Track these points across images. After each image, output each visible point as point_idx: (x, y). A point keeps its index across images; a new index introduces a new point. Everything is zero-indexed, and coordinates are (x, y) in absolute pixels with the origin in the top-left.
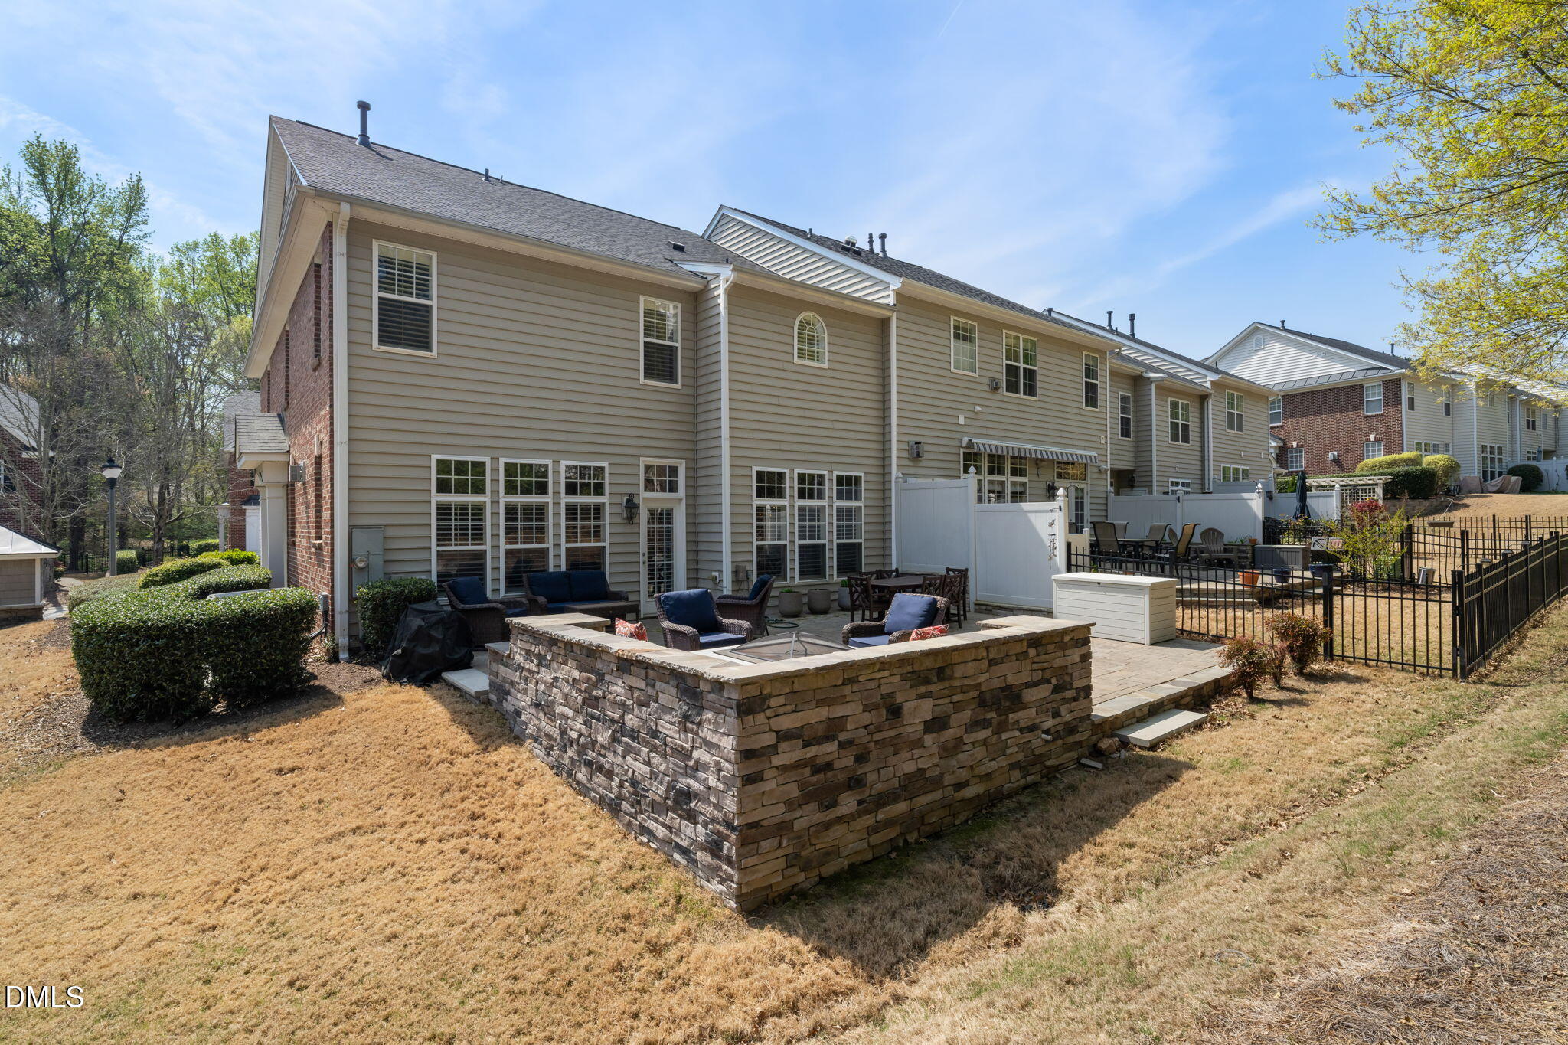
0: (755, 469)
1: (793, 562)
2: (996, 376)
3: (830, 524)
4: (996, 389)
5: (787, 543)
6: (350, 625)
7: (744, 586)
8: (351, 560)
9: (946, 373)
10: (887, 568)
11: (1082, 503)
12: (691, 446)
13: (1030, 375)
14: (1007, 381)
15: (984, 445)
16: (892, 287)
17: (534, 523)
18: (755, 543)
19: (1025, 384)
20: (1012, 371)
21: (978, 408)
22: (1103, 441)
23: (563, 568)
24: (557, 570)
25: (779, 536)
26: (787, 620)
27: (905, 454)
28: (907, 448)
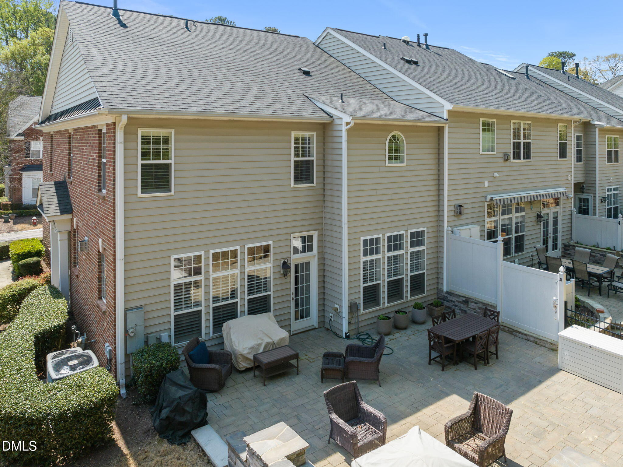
0: (362, 239)
1: (384, 293)
2: (507, 151)
3: (406, 264)
5: (381, 282)
6: (126, 369)
8: (126, 331)
9: (477, 156)
11: (557, 221)
12: (321, 221)
13: (527, 146)
14: (514, 152)
15: (500, 199)
16: (446, 108)
17: (229, 287)
18: (362, 286)
19: (524, 153)
20: (516, 146)
22: (570, 179)
25: (376, 279)
27: (452, 213)
28: (453, 209)
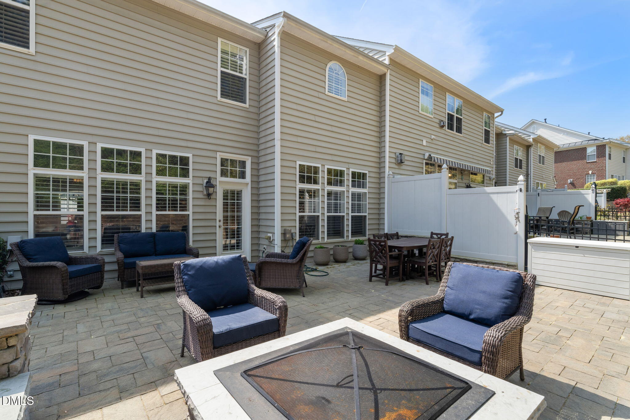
0: (298, 163)
1: (323, 227)
2: (443, 119)
3: (347, 203)
4: (443, 127)
5: (320, 214)
7: (290, 244)
9: (417, 113)
10: (382, 233)
12: (255, 148)
13: (459, 120)
14: (448, 123)
15: (437, 158)
16: (387, 54)
17: (129, 195)
18: (298, 214)
19: (456, 126)
20: (450, 117)
21: (433, 137)
22: (492, 163)
23: (154, 230)
24: (149, 231)
25: (314, 209)
26: (320, 268)
27: (393, 161)
28: (394, 157)
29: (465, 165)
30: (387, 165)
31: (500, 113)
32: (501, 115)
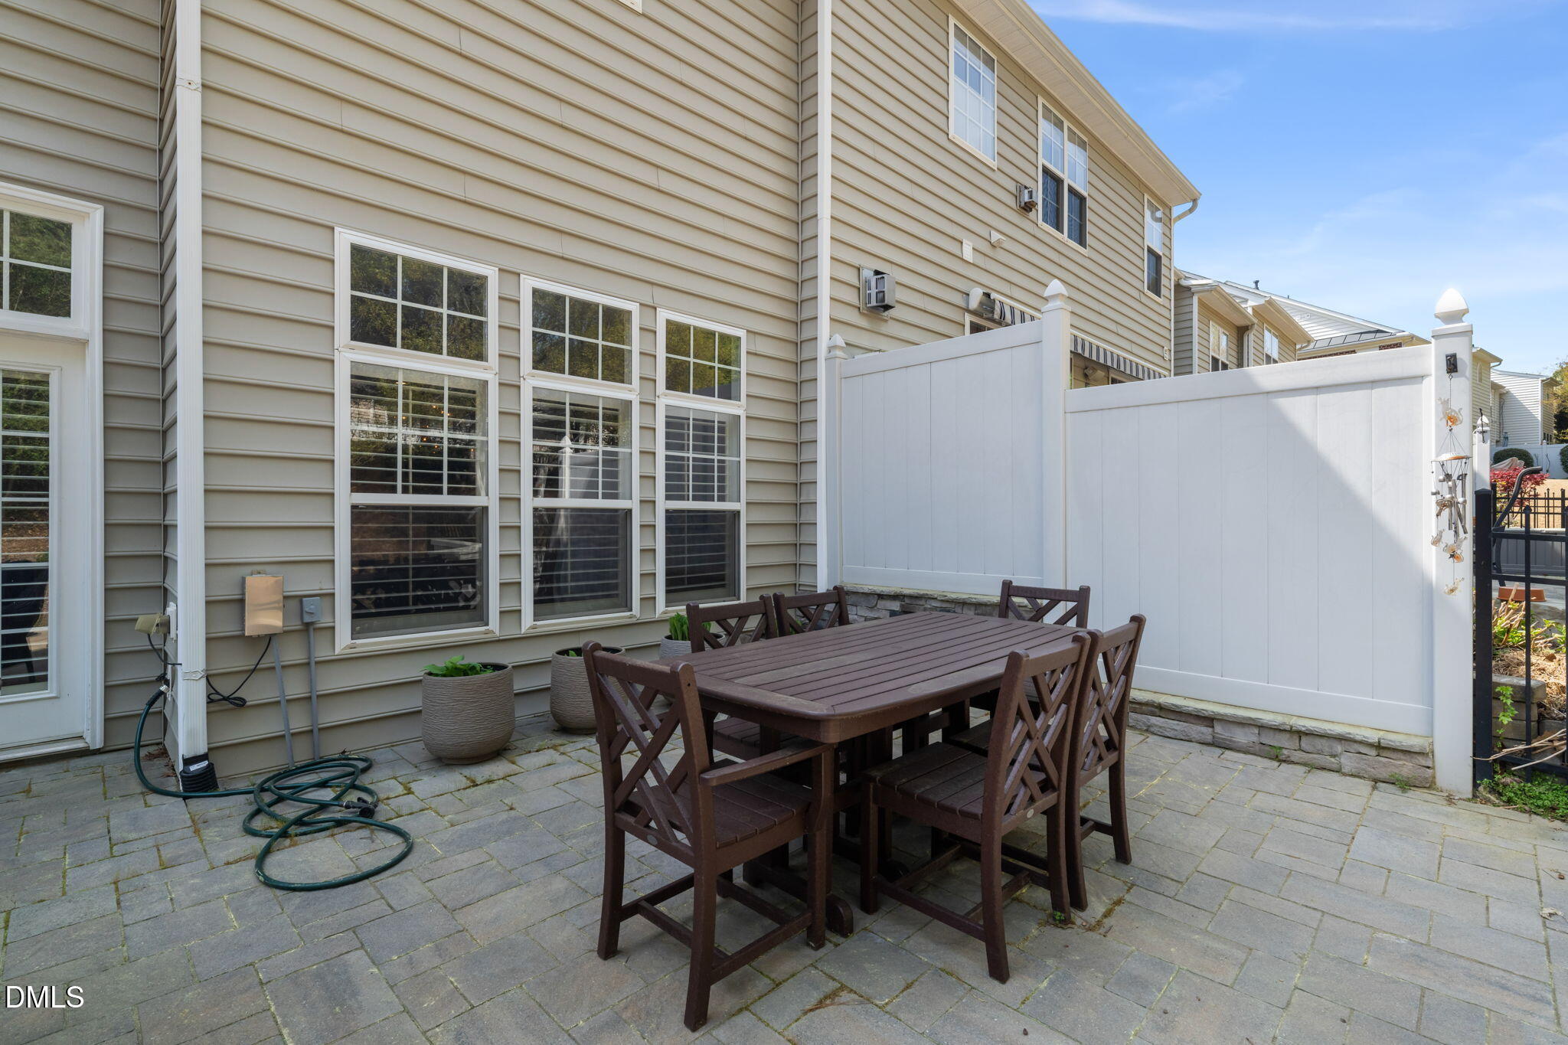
2: (1029, 183)
4: (1028, 207)
9: (940, 139)
13: (1078, 201)
14: (1045, 201)
15: (1012, 309)
20: (1052, 181)
21: (995, 236)
27: (851, 297)
28: (855, 282)
29: (1098, 347)
30: (825, 309)
31: (1189, 205)
32: (1191, 210)
